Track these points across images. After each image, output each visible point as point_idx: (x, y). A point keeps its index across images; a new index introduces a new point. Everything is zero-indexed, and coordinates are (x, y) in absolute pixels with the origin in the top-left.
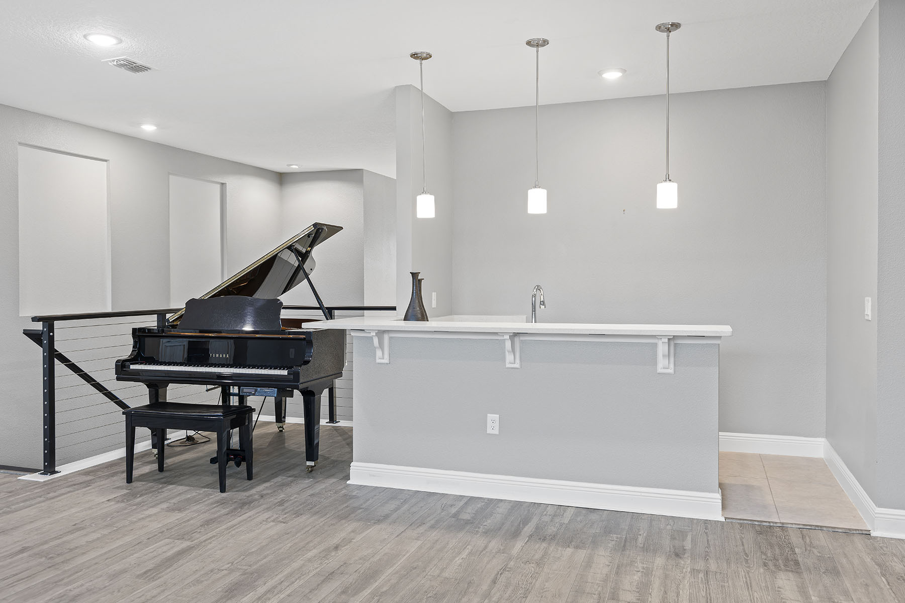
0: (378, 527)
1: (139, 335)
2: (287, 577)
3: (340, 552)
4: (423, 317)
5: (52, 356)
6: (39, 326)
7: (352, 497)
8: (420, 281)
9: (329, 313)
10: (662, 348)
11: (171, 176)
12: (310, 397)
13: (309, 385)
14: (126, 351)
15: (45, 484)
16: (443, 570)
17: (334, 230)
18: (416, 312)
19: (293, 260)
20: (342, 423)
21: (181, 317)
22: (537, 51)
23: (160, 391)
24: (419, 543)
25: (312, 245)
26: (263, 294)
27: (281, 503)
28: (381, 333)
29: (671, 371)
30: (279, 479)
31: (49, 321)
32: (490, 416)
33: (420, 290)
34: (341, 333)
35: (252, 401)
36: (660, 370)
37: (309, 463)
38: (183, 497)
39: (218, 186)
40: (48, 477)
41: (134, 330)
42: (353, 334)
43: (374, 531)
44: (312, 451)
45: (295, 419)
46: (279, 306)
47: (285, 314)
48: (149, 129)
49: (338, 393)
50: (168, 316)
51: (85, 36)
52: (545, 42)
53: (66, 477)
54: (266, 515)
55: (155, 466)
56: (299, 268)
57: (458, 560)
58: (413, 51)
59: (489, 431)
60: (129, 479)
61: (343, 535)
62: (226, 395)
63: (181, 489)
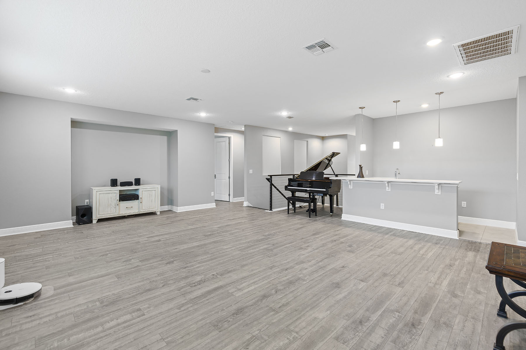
0: (349, 228)
1: (290, 180)
2: (326, 234)
3: (338, 232)
4: (363, 177)
5: (272, 185)
6: (269, 177)
7: (342, 222)
8: (362, 167)
9: (337, 176)
10: (437, 187)
11: (295, 140)
12: (331, 197)
13: (331, 194)
14: (287, 184)
15: (270, 212)
16: (364, 238)
17: (338, 154)
18: (361, 175)
19: (327, 162)
20: (340, 206)
21: (299, 176)
22: (397, 104)
23: (294, 194)
24: (359, 232)
25: (332, 158)
26: (319, 170)
27: (324, 221)
28: (350, 181)
29: (440, 193)
30: (323, 217)
31: (271, 176)
32: (382, 204)
33: (362, 170)
34: (340, 180)
35: (316, 197)
36: (436, 193)
37: (331, 214)
38: (301, 218)
39: (306, 142)
40: (271, 211)
41: (289, 179)
42: (343, 181)
43: (347, 229)
44: (332, 211)
45: (327, 204)
46: (323, 173)
47: (325, 176)
48: (290, 129)
49: (339, 196)
50: (295, 176)
51: (281, 113)
52: (399, 101)
53: (274, 212)
54: (321, 223)
55: (294, 211)
56: (328, 163)
57: (369, 237)
58: (360, 107)
59: (381, 208)
60: (288, 213)
61: (339, 228)
62: (310, 195)
63: (300, 216)
